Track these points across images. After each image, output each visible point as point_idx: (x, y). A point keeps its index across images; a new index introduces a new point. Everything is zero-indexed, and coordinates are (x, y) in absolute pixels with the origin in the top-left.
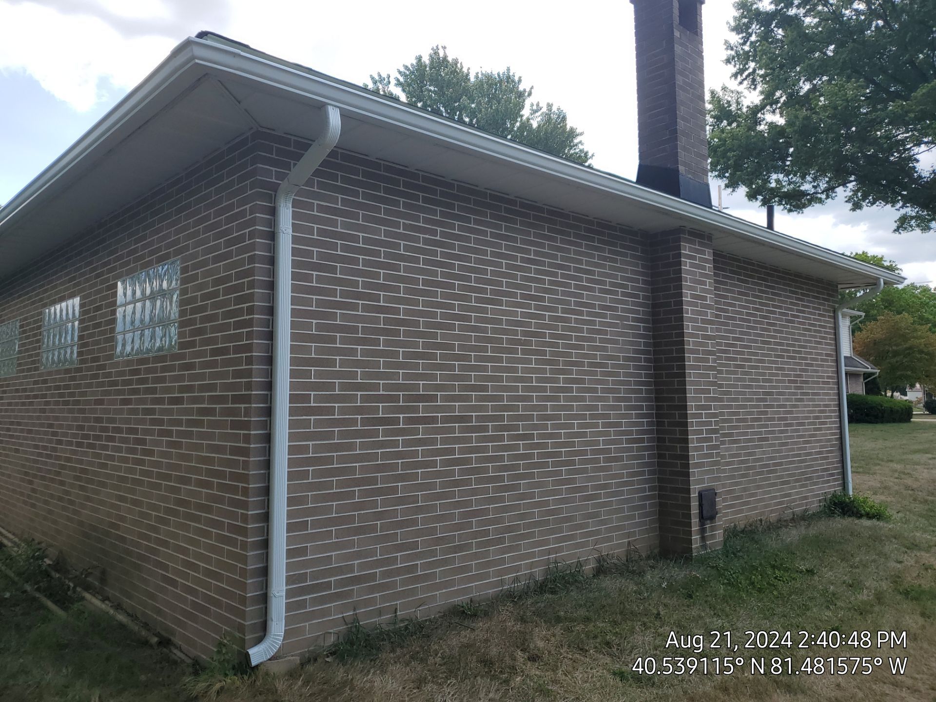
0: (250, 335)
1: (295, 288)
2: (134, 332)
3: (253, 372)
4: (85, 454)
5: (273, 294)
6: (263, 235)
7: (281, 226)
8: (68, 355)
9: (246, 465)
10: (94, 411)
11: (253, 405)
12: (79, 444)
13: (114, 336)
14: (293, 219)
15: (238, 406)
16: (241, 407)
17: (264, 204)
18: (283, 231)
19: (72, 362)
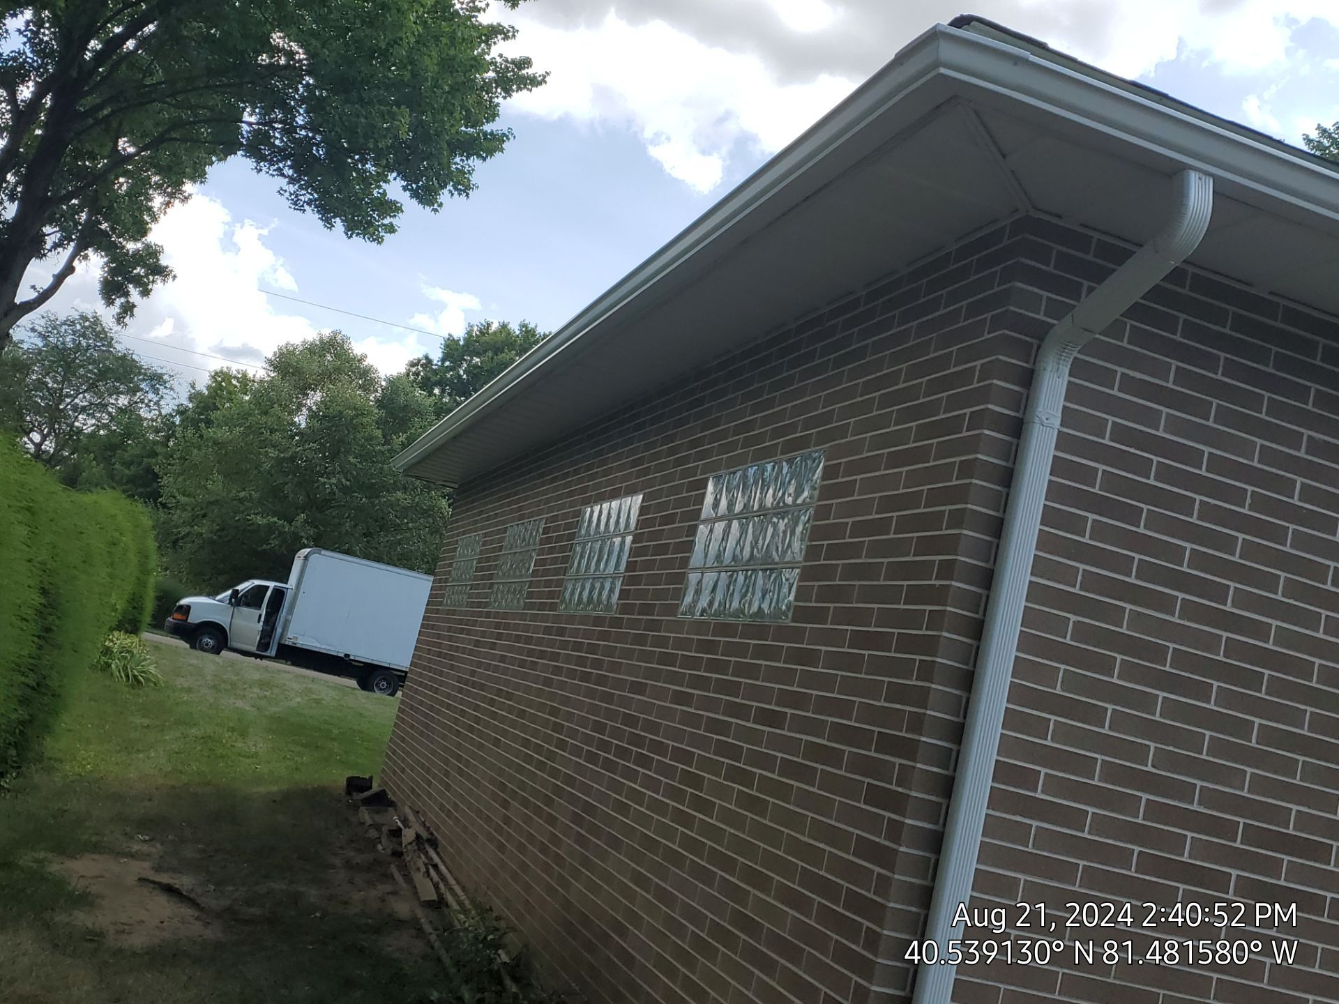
0: (936, 620)
1: (1044, 542)
2: (719, 572)
3: (931, 697)
4: (597, 777)
5: (998, 546)
6: (998, 422)
7: (1040, 409)
8: (604, 596)
9: (883, 885)
10: (625, 702)
11: (919, 765)
12: (592, 758)
13: (685, 572)
14: (1067, 399)
15: (887, 758)
16: (894, 764)
17: (1014, 361)
18: (1041, 420)
19: (608, 606)
